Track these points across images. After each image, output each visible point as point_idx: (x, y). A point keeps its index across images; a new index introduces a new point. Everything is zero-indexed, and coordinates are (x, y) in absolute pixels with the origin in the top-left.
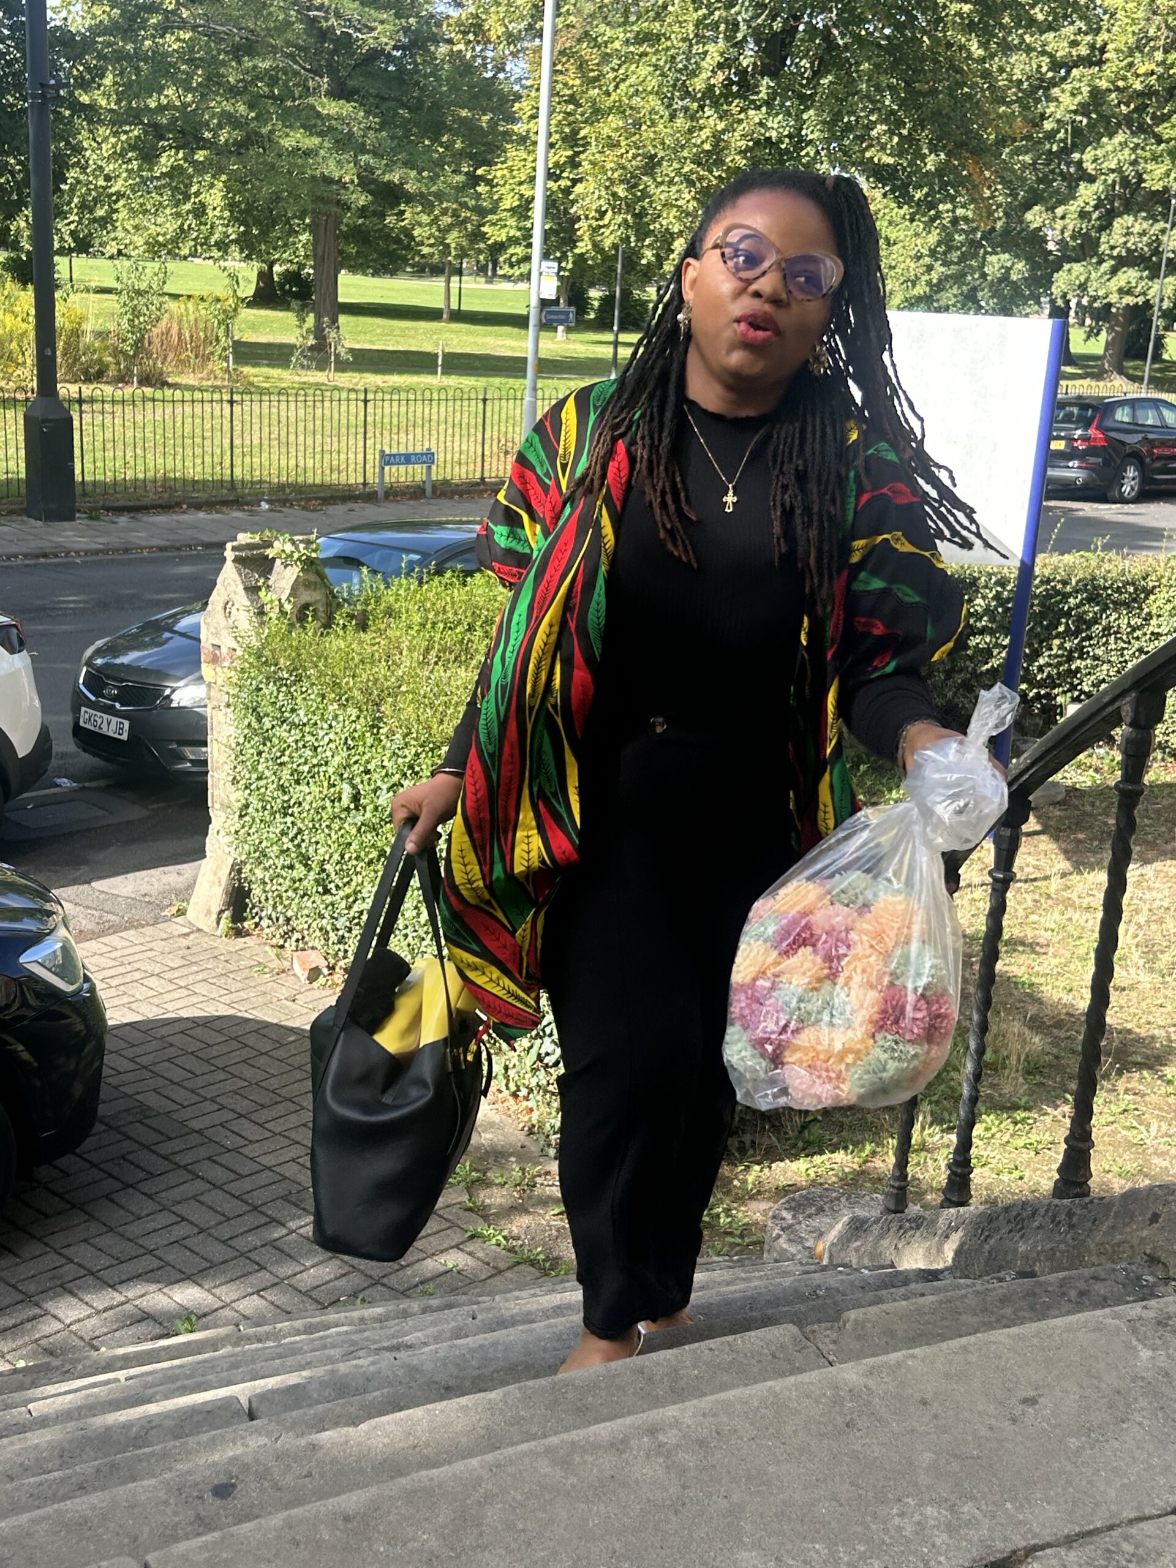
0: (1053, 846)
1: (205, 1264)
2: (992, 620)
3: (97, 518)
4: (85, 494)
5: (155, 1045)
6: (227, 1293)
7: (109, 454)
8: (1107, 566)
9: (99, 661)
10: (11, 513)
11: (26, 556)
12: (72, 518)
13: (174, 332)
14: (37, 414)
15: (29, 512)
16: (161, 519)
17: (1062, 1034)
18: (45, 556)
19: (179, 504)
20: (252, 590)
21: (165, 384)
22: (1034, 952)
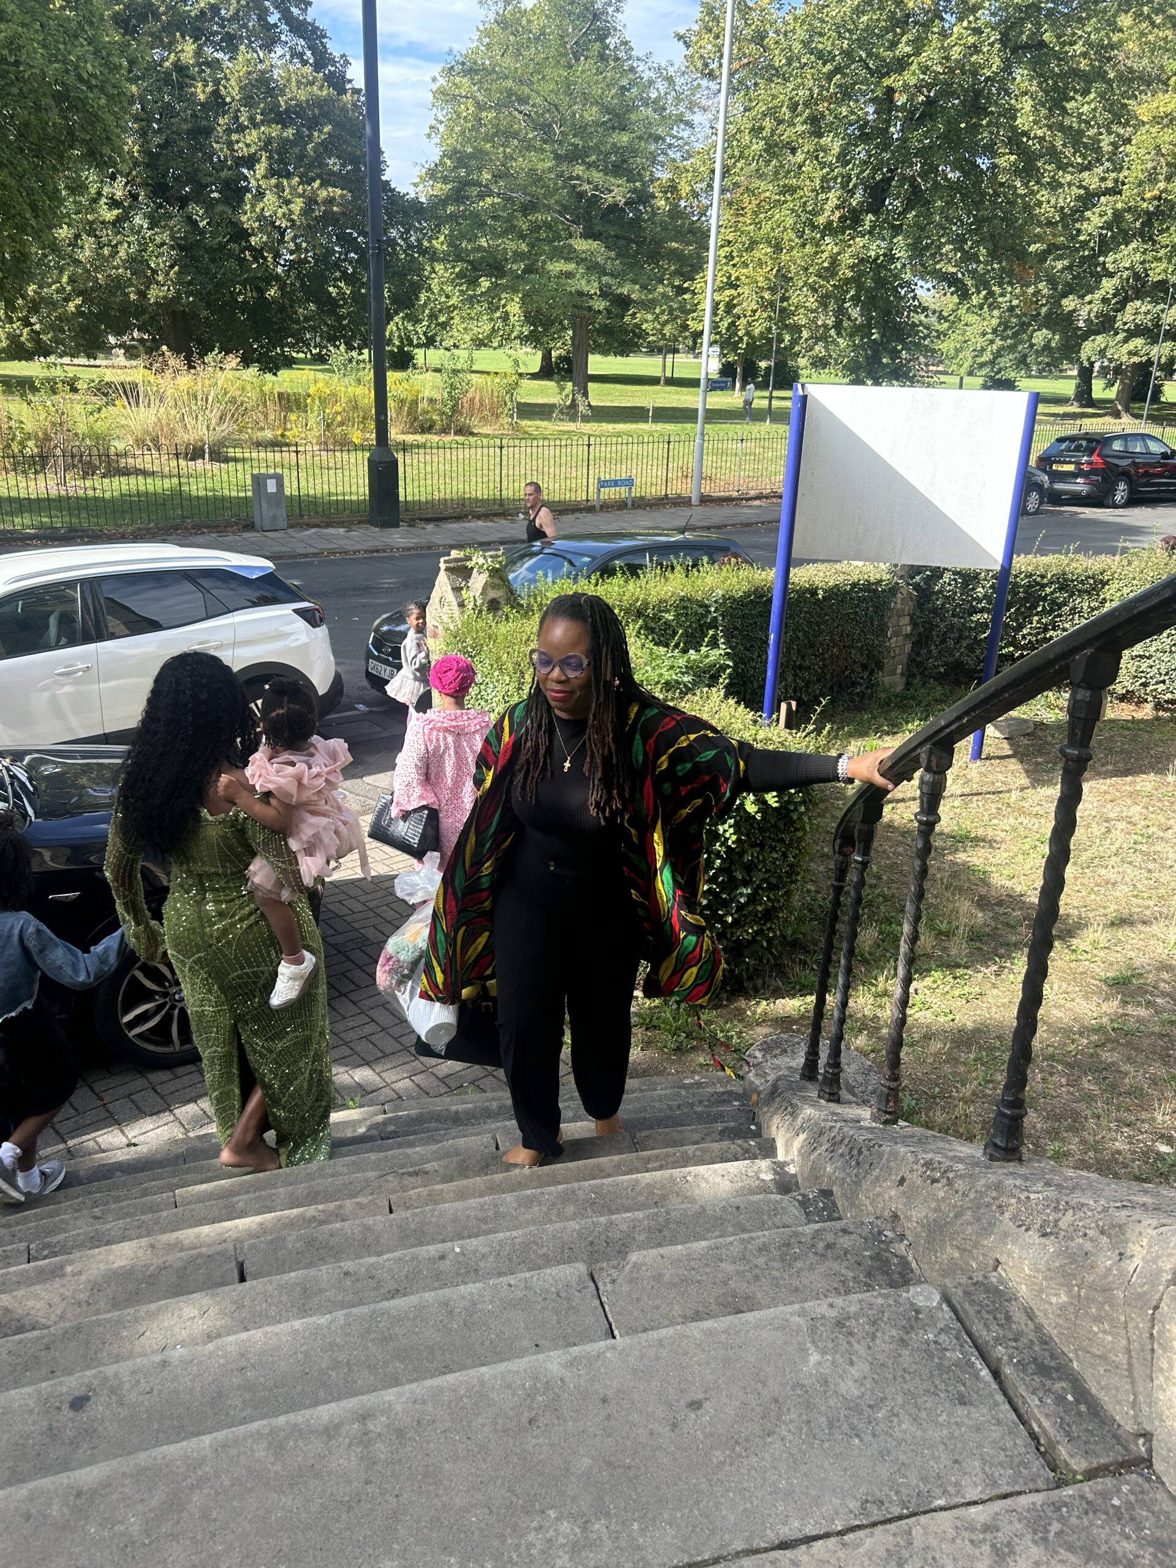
0: (1019, 767)
1: (380, 1054)
2: (989, 602)
3: (413, 526)
4: (407, 510)
5: (380, 893)
6: (390, 1076)
7: (429, 482)
8: (1074, 565)
9: (385, 628)
10: (360, 522)
11: (365, 551)
12: (397, 526)
13: (477, 400)
14: (376, 458)
15: (371, 522)
16: (454, 526)
17: (1001, 910)
18: (377, 551)
19: (466, 516)
20: (457, 590)
21: (472, 434)
22: (991, 847)
